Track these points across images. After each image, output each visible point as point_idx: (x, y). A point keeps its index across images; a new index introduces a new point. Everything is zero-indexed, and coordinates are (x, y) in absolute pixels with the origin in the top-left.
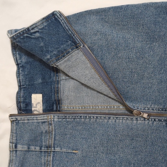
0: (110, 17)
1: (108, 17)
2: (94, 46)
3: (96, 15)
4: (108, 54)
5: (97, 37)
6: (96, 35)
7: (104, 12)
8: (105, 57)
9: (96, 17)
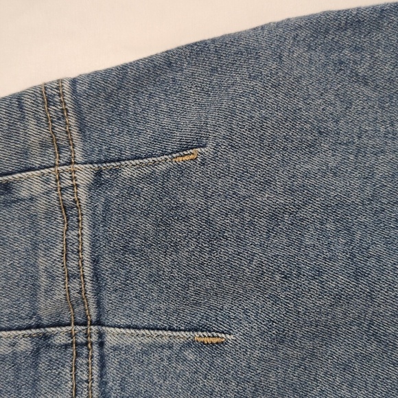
0: (380, 53)
1: (372, 54)
2: (305, 204)
3: (310, 47)
4: (381, 247)
5: (316, 159)
6: (311, 148)
7: (349, 33)
8: (373, 260)
9: (307, 55)
